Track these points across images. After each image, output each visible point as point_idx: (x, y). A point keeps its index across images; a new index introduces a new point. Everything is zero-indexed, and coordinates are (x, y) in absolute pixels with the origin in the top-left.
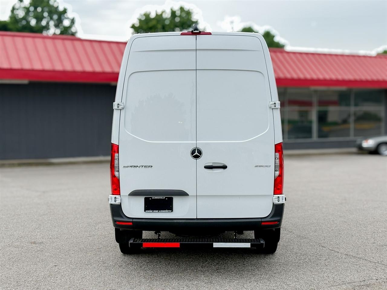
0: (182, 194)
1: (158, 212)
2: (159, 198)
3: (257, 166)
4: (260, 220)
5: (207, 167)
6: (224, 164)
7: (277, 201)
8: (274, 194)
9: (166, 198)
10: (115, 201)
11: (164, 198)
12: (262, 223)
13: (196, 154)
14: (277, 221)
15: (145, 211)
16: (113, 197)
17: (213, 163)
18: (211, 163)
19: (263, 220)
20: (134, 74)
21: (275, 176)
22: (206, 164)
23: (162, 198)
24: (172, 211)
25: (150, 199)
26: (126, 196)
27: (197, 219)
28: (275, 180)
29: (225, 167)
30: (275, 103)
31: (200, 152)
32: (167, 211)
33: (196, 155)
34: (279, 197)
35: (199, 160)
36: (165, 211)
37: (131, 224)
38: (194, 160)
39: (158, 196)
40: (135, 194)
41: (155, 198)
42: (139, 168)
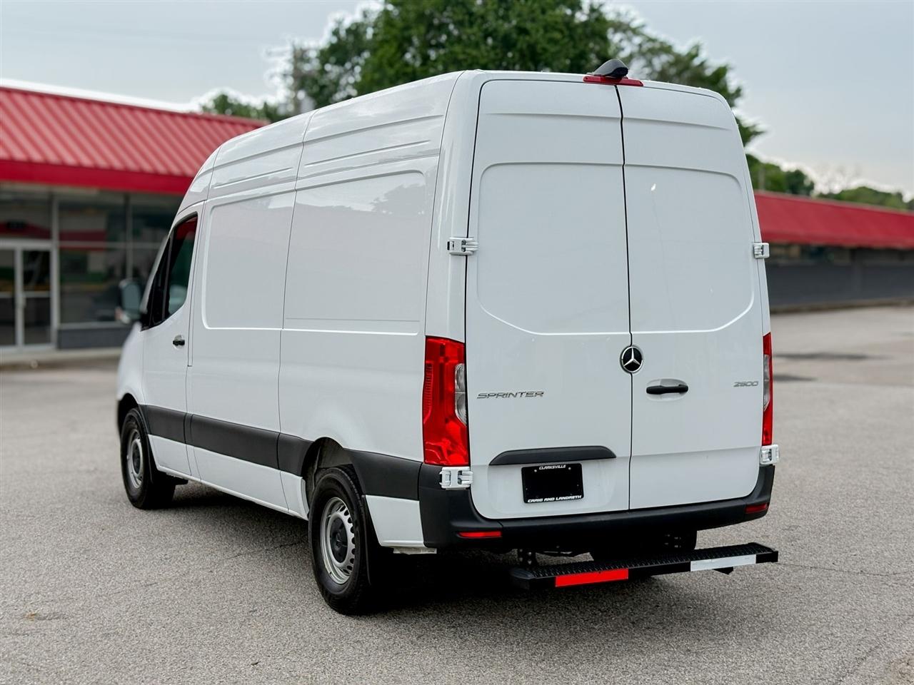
0: (602, 454)
1: (555, 500)
2: (554, 467)
4: (743, 503)
5: (653, 391)
6: (682, 382)
7: (768, 460)
8: (763, 445)
9: (568, 466)
10: (460, 482)
11: (564, 467)
12: (747, 510)
13: (633, 360)
15: (526, 501)
16: (456, 470)
17: (664, 381)
18: (658, 380)
19: (747, 502)
20: (492, 168)
22: (649, 382)
23: (559, 467)
24: (582, 497)
25: (535, 471)
26: (483, 466)
27: (630, 511)
29: (682, 389)
31: (639, 356)
32: (573, 497)
33: (633, 364)
34: (770, 451)
35: (636, 374)
37: (498, 534)
38: (627, 374)
39: (551, 464)
40: (504, 460)
41: (546, 468)
42: (515, 396)
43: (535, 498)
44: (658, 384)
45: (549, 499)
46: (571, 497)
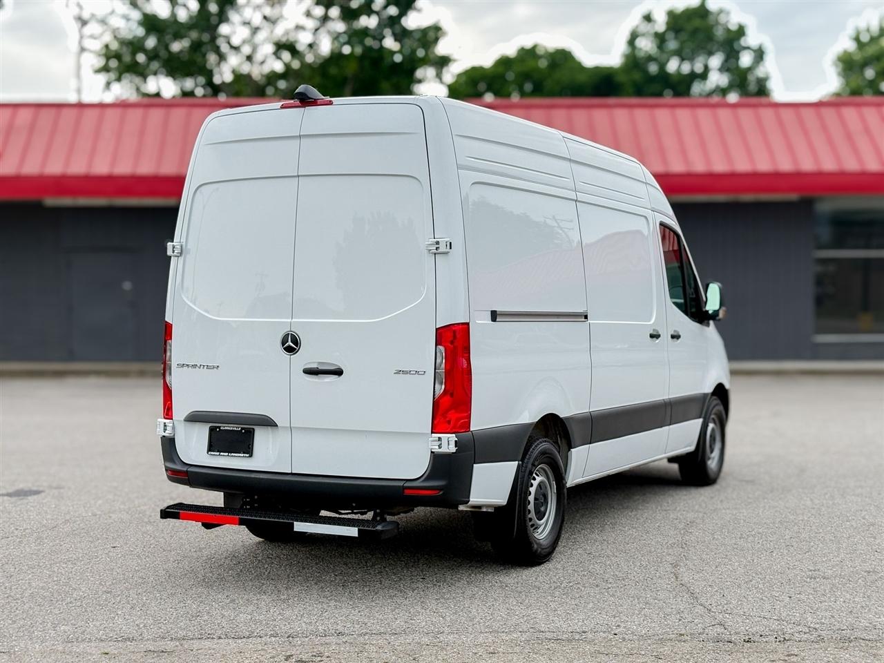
0: (267, 422)
1: (228, 455)
2: (231, 429)
3: (398, 372)
4: (401, 484)
5: (310, 372)
6: (337, 365)
7: (437, 447)
8: (432, 433)
9: (242, 429)
10: (166, 430)
11: (239, 429)
12: (406, 491)
13: (291, 344)
14: (438, 490)
15: (208, 453)
16: (162, 422)
17: (319, 363)
18: (315, 362)
19: (407, 484)
20: (203, 187)
21: (434, 395)
22: (306, 364)
23: (235, 429)
24: (251, 456)
25: (218, 430)
26: (181, 421)
27: (292, 474)
28: (434, 402)
29: (339, 372)
30: (438, 243)
31: (296, 341)
32: (242, 455)
33: (289, 346)
34: (440, 439)
35: (294, 356)
36: (239, 455)
37: (185, 475)
38: (286, 355)
39: (230, 425)
40: (194, 418)
41: (226, 428)
42: (199, 368)
43: (213, 451)
44: (314, 366)
45: (224, 454)
46: (240, 455)
